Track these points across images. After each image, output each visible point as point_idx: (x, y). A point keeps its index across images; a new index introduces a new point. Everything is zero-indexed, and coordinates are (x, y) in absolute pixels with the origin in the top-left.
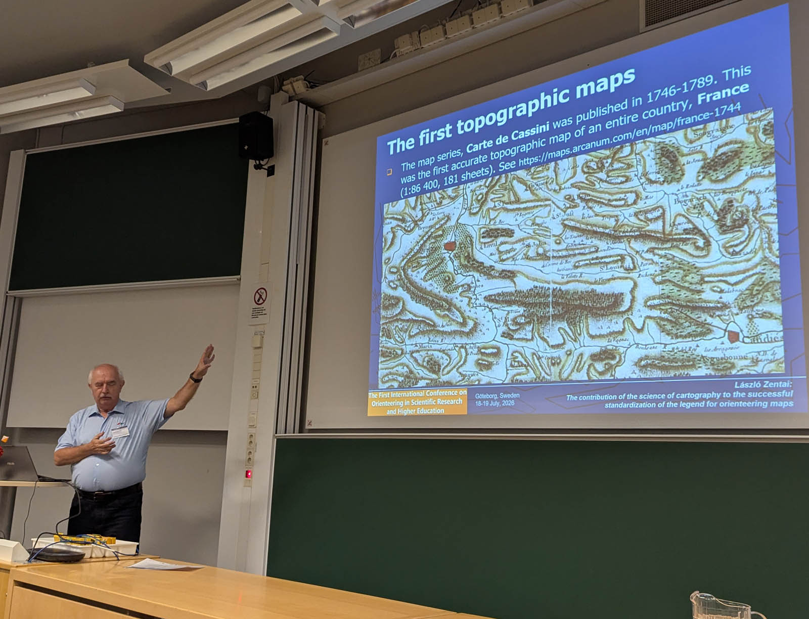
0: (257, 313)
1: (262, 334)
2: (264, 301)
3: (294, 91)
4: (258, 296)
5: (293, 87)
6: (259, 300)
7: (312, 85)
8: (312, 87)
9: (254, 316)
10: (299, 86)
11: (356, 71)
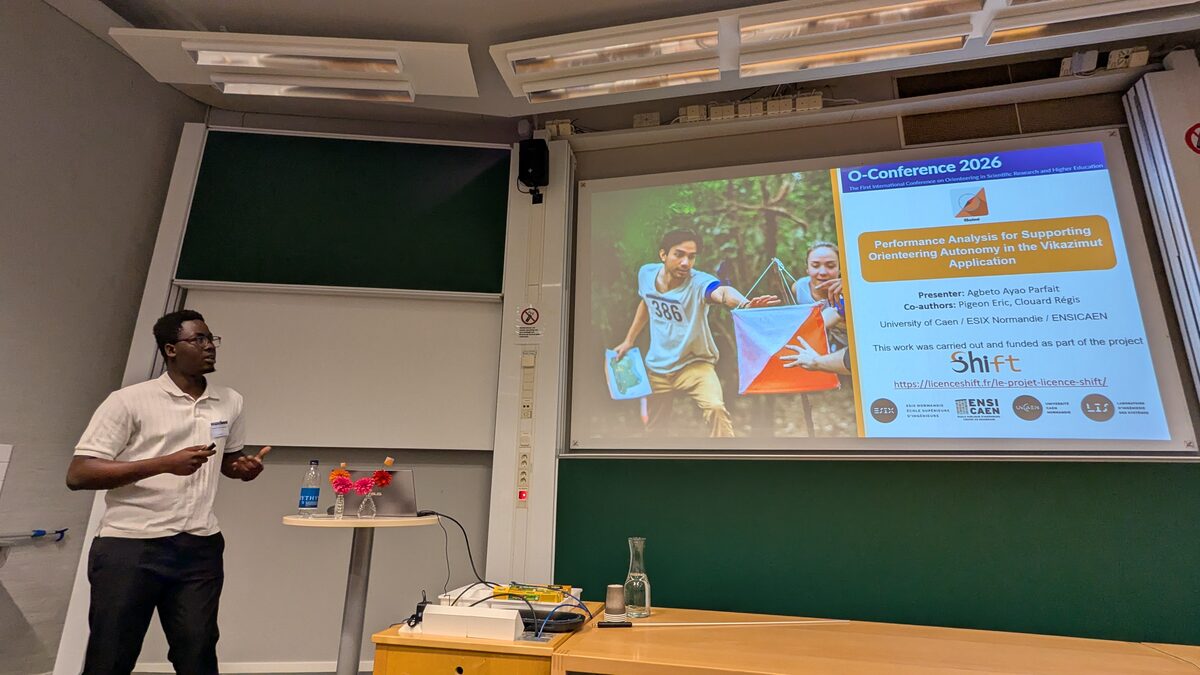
0: (524, 333)
1: (534, 353)
2: (535, 321)
3: (558, 131)
4: (525, 317)
5: (558, 127)
6: (527, 320)
7: (578, 130)
8: (576, 132)
9: (521, 336)
10: (566, 128)
11: (632, 127)
